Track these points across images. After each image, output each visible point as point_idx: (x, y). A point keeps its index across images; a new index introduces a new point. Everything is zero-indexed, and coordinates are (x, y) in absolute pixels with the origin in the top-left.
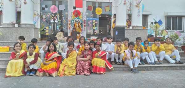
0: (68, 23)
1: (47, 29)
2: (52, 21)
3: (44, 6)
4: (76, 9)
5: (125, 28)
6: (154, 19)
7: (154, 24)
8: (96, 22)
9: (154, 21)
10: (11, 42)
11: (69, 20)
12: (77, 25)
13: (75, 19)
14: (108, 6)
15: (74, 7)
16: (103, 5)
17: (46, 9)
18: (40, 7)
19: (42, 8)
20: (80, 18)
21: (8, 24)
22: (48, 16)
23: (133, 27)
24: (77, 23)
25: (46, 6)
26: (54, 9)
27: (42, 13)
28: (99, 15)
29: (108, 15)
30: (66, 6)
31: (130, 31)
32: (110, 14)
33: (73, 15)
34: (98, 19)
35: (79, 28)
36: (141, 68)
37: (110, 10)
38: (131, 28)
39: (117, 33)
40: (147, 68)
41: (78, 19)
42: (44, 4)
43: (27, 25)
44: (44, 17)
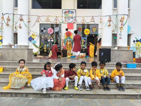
0: (62, 42)
1: (45, 47)
2: (49, 41)
3: (42, 29)
4: (68, 30)
5: (110, 49)
6: (136, 38)
7: (136, 42)
8: (85, 41)
9: (136, 40)
10: (7, 63)
11: (62, 40)
12: (69, 43)
13: (67, 38)
14: (95, 27)
15: (66, 29)
16: (91, 27)
17: (44, 31)
18: (40, 29)
19: (41, 30)
20: (71, 38)
21: (6, 46)
22: (46, 36)
23: (119, 48)
24: (69, 42)
25: (45, 29)
26: (51, 31)
27: (41, 34)
28: (87, 35)
29: (95, 35)
30: (60, 28)
31: (115, 52)
32: (97, 34)
33: (66, 36)
34: (86, 38)
35: (70, 46)
36: (129, 96)
37: (96, 31)
38: (116, 48)
39: (102, 54)
40: (136, 96)
41: (69, 38)
42: (43, 27)
43: (22, 47)
44: (43, 37)
